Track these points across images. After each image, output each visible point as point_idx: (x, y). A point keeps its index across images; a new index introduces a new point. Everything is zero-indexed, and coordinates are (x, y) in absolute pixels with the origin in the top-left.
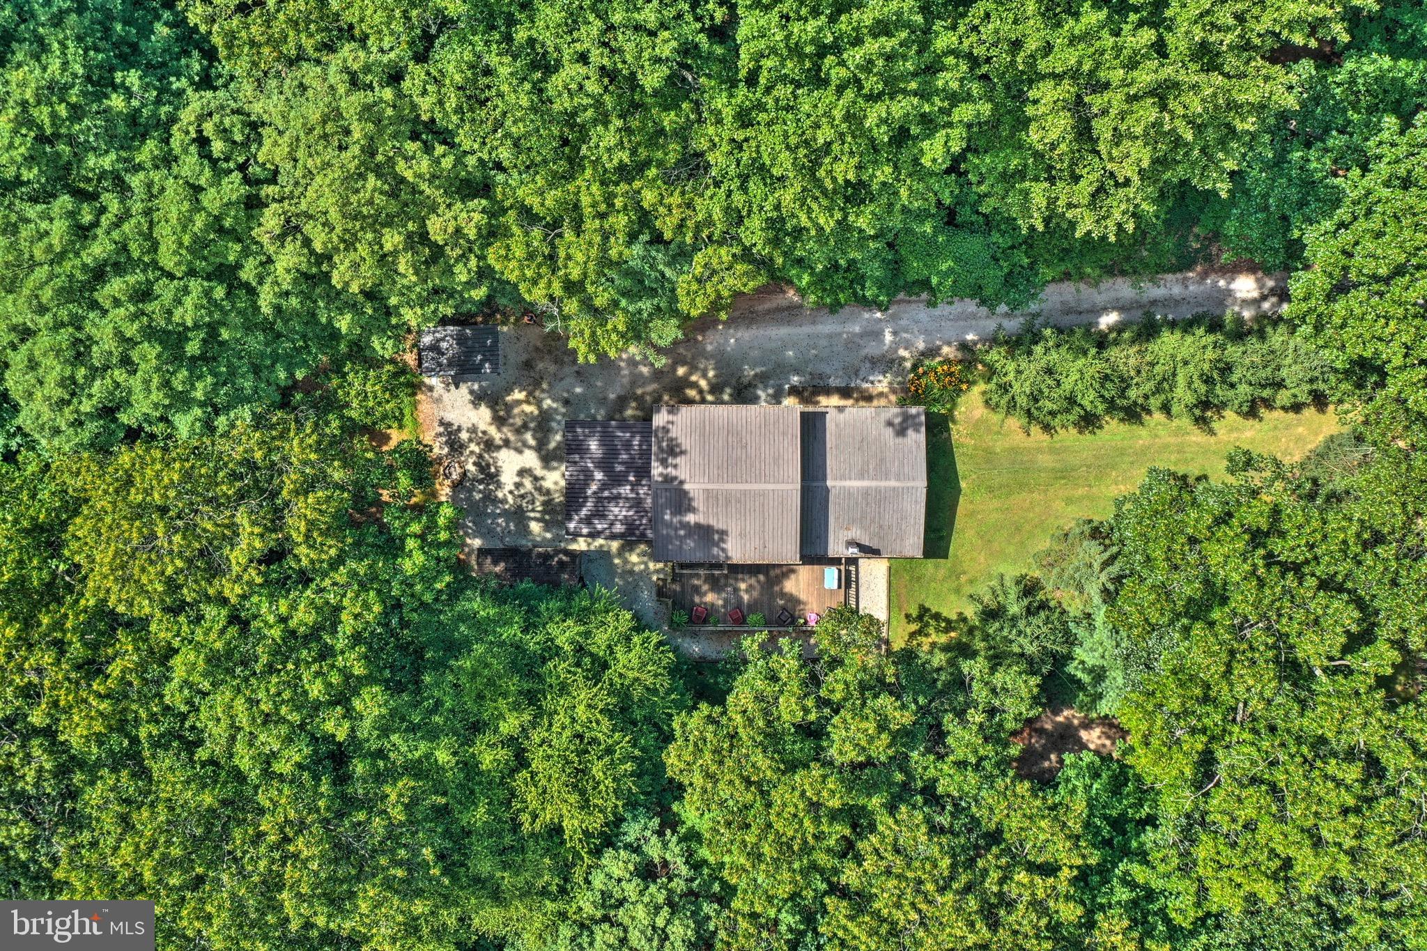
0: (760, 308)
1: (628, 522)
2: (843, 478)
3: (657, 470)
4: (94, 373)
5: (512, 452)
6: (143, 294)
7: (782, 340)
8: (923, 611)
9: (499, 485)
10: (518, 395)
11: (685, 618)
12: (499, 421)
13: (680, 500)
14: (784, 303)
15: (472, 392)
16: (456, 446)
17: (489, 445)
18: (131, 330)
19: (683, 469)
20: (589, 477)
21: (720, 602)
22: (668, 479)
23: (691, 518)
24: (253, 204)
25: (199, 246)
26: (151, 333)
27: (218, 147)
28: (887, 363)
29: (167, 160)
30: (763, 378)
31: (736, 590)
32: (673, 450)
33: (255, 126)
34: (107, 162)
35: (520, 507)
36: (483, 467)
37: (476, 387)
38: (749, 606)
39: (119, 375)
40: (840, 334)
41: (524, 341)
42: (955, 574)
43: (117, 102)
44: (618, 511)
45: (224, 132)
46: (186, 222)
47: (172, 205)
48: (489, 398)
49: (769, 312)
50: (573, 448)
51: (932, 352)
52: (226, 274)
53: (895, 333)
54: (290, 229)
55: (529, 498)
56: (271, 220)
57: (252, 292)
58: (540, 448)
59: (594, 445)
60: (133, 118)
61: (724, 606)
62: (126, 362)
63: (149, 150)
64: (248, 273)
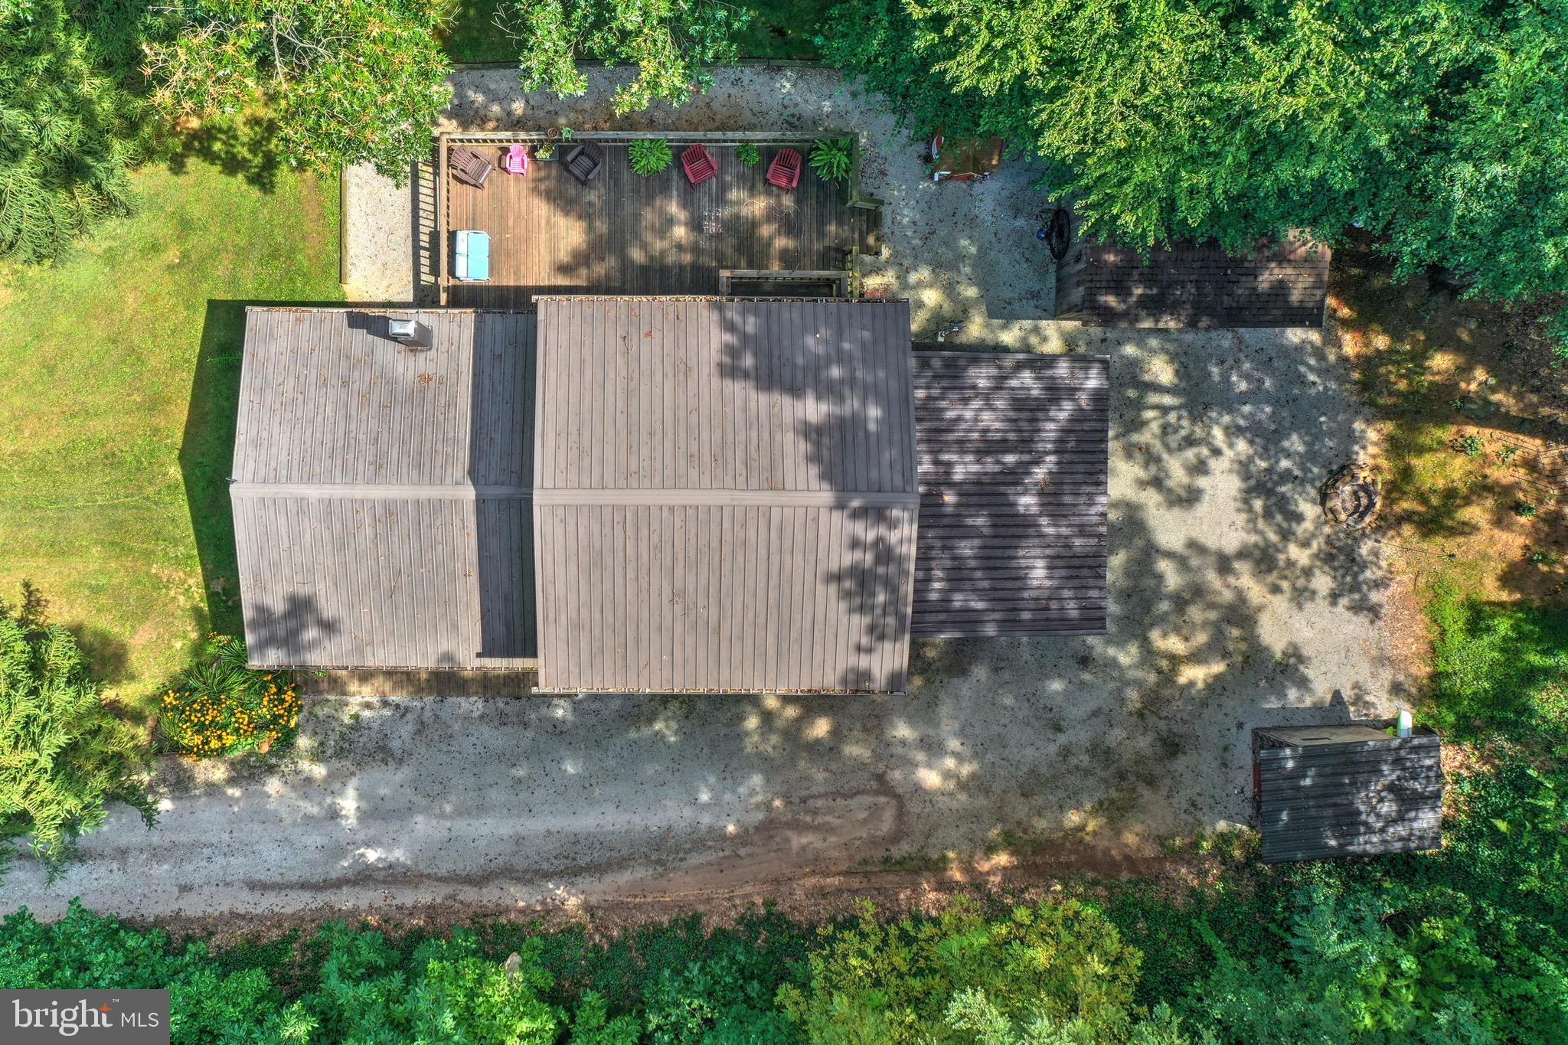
0: (641, 873)
2: (436, 507)
3: (904, 536)
5: (1211, 542)
7: (591, 801)
8: (263, 178)
9: (1244, 468)
10: (1195, 674)
11: (818, 160)
12: (1240, 615)
13: (843, 459)
14: (584, 882)
15: (1303, 683)
16: (1343, 557)
17: (1264, 560)
20: (1052, 497)
21: (733, 195)
22: (876, 514)
23: (814, 409)
28: (351, 747)
31: (696, 225)
32: (860, 582)
35: (1194, 419)
36: (1282, 511)
37: (1292, 694)
38: (665, 189)
40: (460, 812)
41: (1181, 800)
42: (192, 266)
49: (622, 864)
50: (1078, 566)
51: (249, 771)
53: (334, 815)
55: (1174, 440)
58: (1150, 551)
59: (1038, 574)
61: (724, 188)
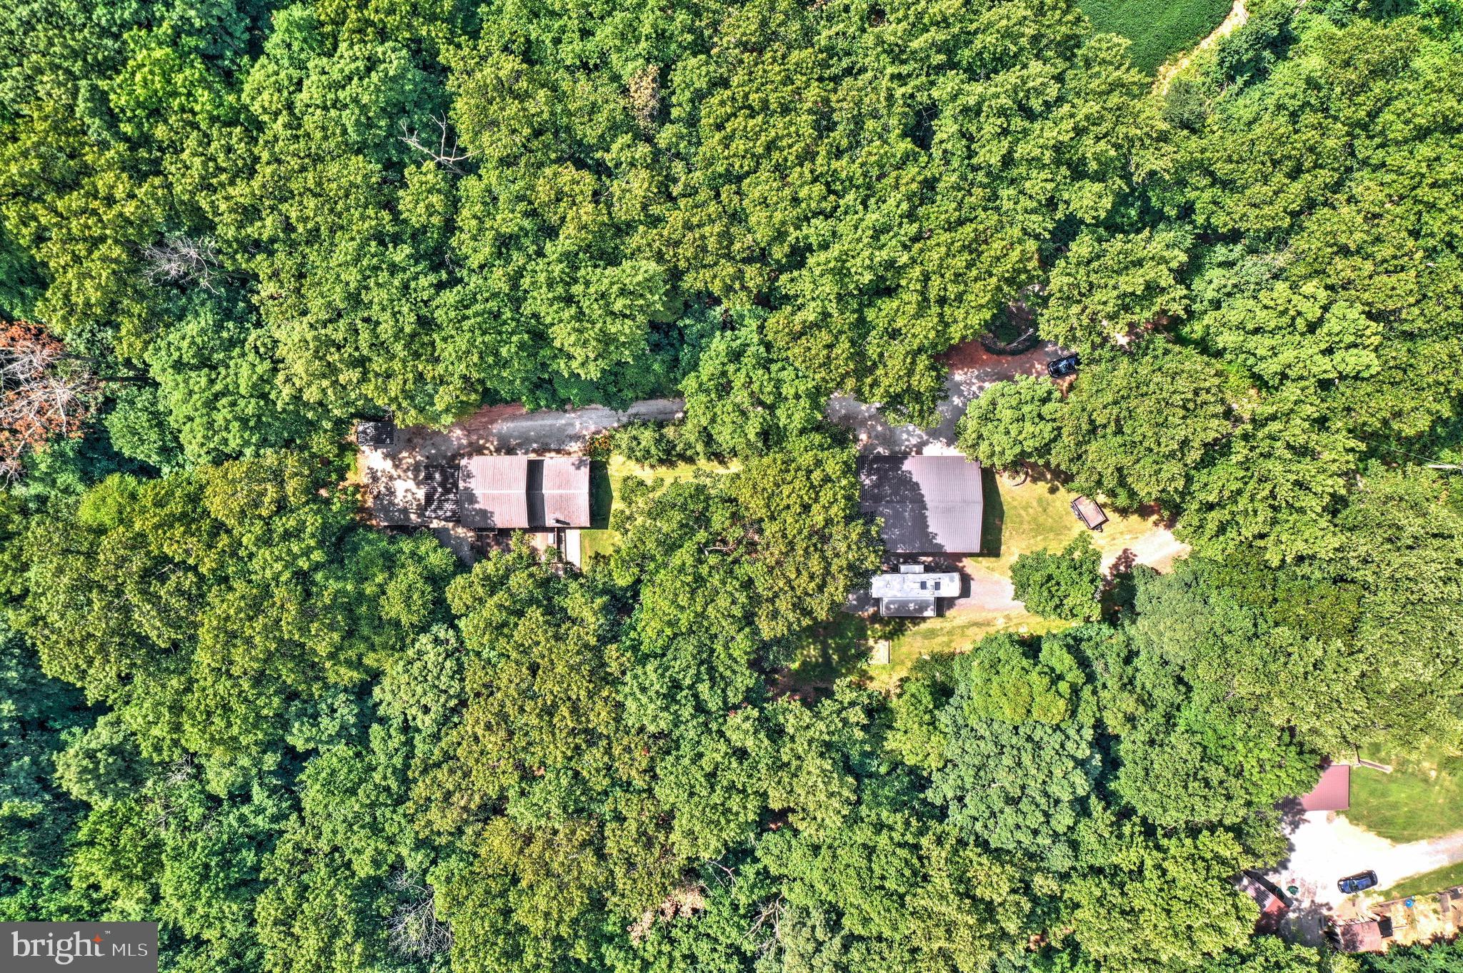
1: (453, 512)
2: (550, 489)
3: (461, 485)
4: (215, 433)
5: (402, 482)
6: (233, 404)
7: (528, 427)
8: (597, 554)
9: (396, 498)
10: (405, 454)
12: (396, 467)
13: (472, 498)
15: (382, 453)
16: (375, 479)
17: (391, 478)
18: (229, 417)
19: (472, 484)
20: (435, 490)
22: (466, 489)
23: (477, 506)
24: (275, 370)
25: (254, 386)
26: (236, 418)
27: (262, 350)
28: (576, 438)
29: (243, 355)
30: (520, 445)
32: (469, 476)
33: (276, 342)
34: (221, 356)
35: (406, 508)
36: (388, 489)
37: (384, 451)
39: (224, 434)
40: (555, 425)
43: (225, 335)
44: (449, 506)
45: (264, 345)
46: (250, 377)
47: (245, 371)
48: (393, 456)
50: (429, 477)
51: (598, 432)
52: (264, 396)
53: (582, 424)
54: (288, 380)
55: (410, 503)
56: (281, 377)
57: (274, 404)
58: (415, 478)
59: (437, 476)
60: (230, 340)
62: (227, 429)
63: (237, 351)
64: (273, 396)
